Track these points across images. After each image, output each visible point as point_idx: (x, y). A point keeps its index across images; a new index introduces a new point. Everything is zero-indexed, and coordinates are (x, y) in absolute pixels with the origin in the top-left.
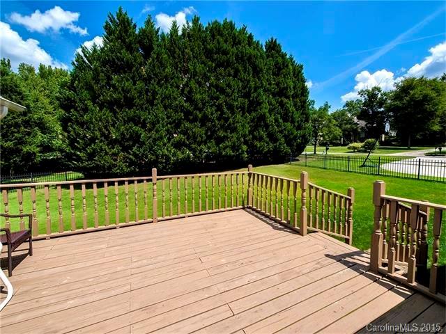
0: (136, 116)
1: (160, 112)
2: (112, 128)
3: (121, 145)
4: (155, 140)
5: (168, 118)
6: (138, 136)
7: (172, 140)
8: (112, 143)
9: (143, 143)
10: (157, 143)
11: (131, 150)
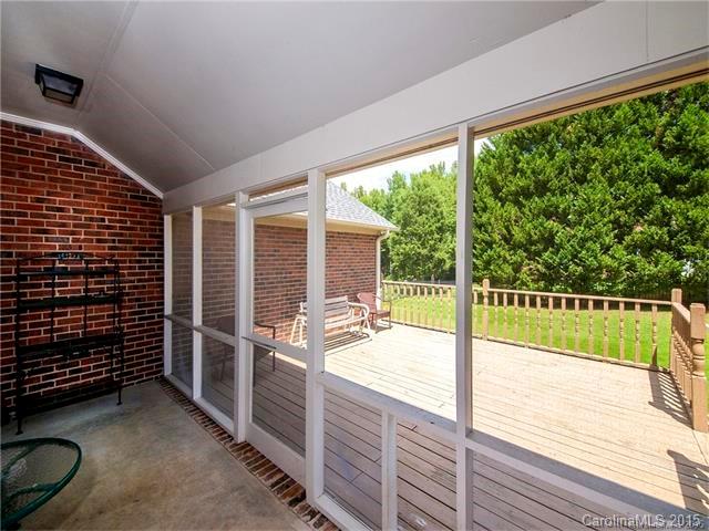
0: (551, 206)
1: (598, 191)
2: (516, 228)
3: (526, 250)
4: (584, 240)
5: (616, 198)
6: (552, 236)
7: (628, 239)
8: (514, 247)
9: (561, 246)
10: (589, 244)
11: (540, 256)
